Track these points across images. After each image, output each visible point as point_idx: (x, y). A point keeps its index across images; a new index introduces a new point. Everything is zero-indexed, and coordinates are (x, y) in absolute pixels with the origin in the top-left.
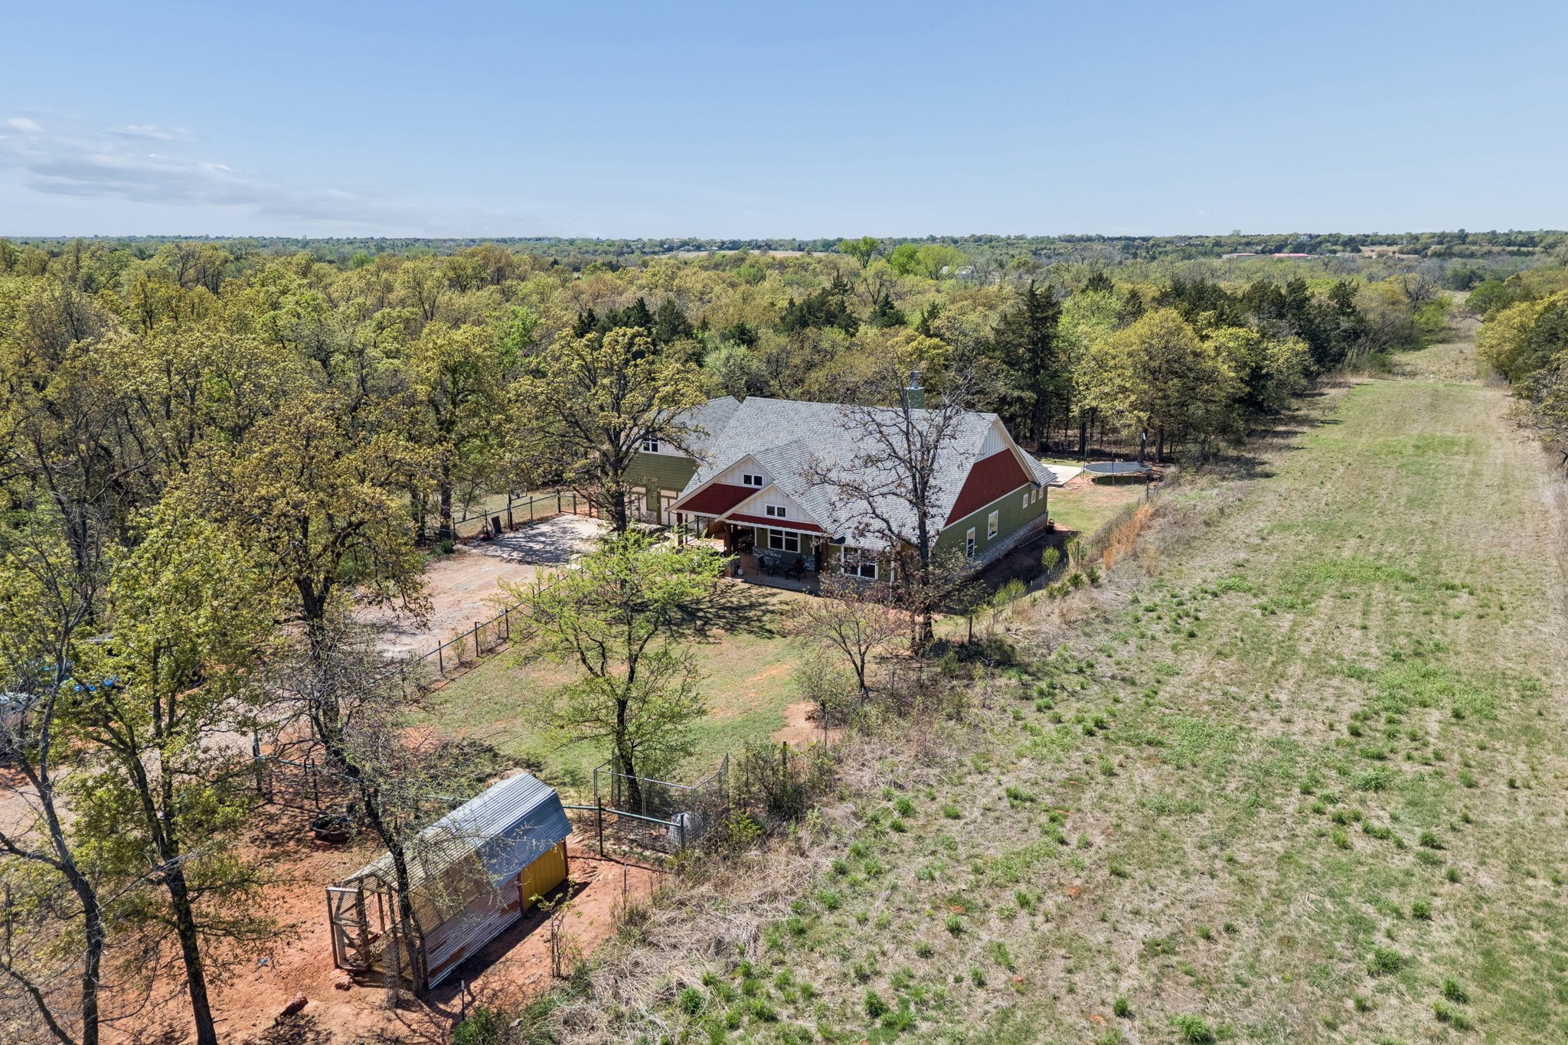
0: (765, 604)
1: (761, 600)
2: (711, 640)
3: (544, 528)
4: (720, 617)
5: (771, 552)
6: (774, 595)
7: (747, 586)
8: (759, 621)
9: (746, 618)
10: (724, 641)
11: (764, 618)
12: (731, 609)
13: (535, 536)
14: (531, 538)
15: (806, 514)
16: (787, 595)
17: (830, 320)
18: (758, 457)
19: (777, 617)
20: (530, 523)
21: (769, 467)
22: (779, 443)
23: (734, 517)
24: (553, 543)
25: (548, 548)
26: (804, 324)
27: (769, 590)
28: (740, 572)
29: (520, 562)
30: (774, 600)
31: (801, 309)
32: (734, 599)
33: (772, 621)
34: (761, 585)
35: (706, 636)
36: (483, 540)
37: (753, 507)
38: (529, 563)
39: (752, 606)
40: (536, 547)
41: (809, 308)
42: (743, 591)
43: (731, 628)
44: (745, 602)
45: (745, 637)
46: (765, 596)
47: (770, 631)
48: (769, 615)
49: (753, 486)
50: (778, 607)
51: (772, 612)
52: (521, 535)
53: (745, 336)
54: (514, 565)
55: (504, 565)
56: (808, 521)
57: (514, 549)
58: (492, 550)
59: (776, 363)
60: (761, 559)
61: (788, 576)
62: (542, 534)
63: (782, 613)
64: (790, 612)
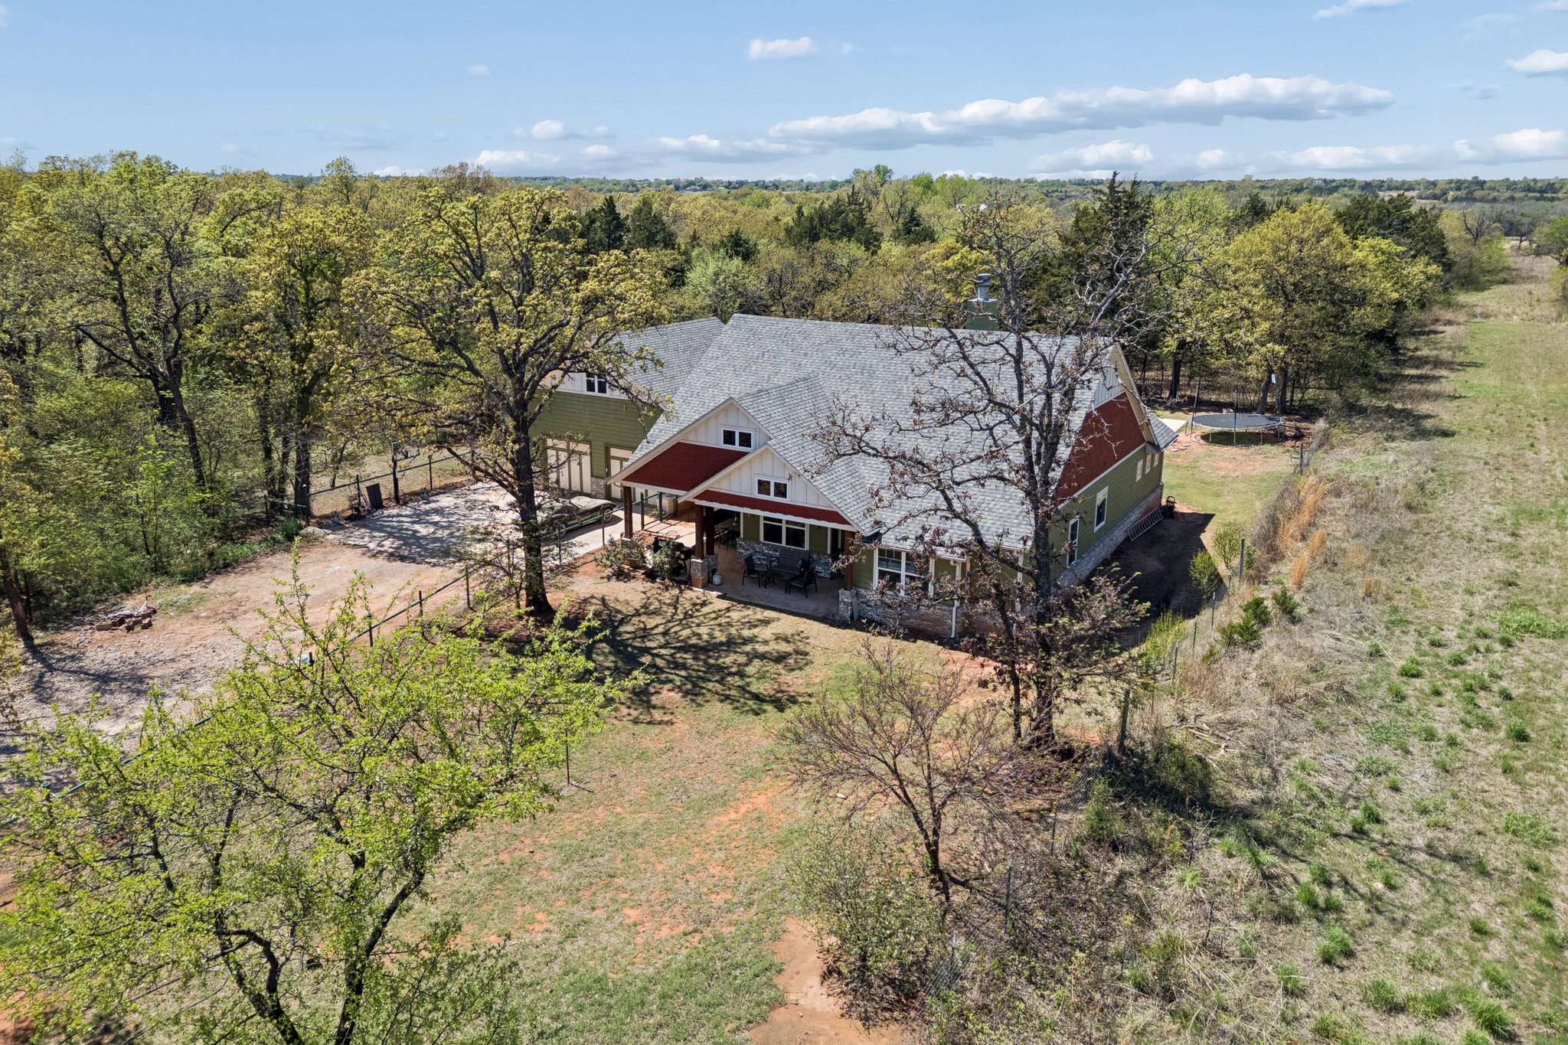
0: (751, 640)
1: (746, 633)
2: (657, 715)
3: (445, 501)
4: (678, 666)
5: (763, 550)
6: (766, 622)
7: (725, 604)
8: (741, 674)
9: (720, 669)
10: (679, 719)
11: (750, 670)
12: (697, 650)
13: (427, 513)
14: (419, 518)
15: (820, 495)
16: (786, 624)
17: (848, 232)
18: (746, 402)
19: (772, 668)
20: (425, 495)
21: (761, 418)
22: (778, 381)
23: (707, 495)
24: (450, 525)
25: (440, 534)
26: (815, 238)
27: (761, 614)
28: (716, 579)
29: (392, 556)
30: (765, 633)
31: (811, 219)
32: (703, 630)
33: (762, 677)
34: (747, 604)
35: (650, 706)
36: (350, 519)
37: (738, 480)
38: (403, 559)
39: (730, 644)
40: (423, 530)
41: (821, 219)
42: (718, 614)
43: (693, 691)
44: (721, 637)
45: (717, 709)
46: (752, 625)
47: (756, 697)
48: (757, 662)
49: (737, 447)
50: (774, 647)
51: (763, 657)
52: (407, 511)
53: (739, 247)
54: (381, 562)
55: (366, 560)
56: (821, 505)
57: (390, 535)
58: (359, 535)
59: (778, 282)
60: (749, 560)
61: (788, 588)
62: (438, 511)
63: (780, 658)
64: (792, 657)
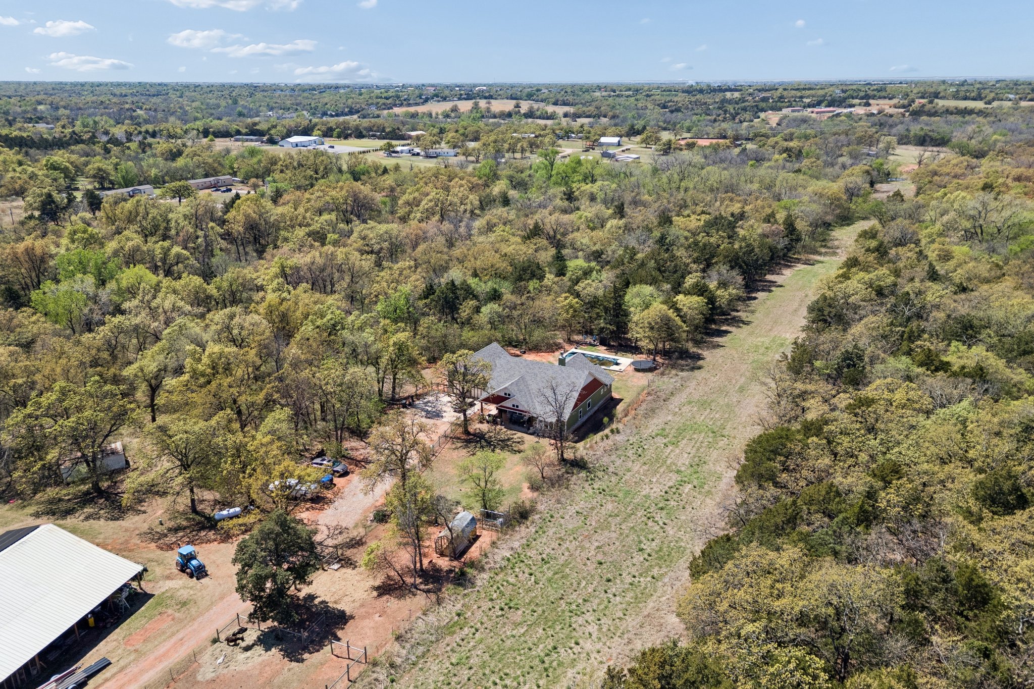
0: (513, 438)
1: (511, 436)
2: (496, 454)
3: (429, 398)
4: (499, 444)
7: (506, 429)
8: (511, 446)
9: (507, 445)
10: (500, 455)
12: (502, 441)
15: (525, 408)
16: (520, 434)
18: (509, 387)
21: (513, 391)
23: (501, 406)
25: (433, 409)
27: (514, 432)
28: (503, 423)
32: (502, 436)
33: (515, 446)
34: (510, 429)
36: (409, 405)
42: (505, 432)
43: (503, 449)
44: (506, 438)
47: (515, 451)
49: (507, 396)
50: (517, 440)
51: (515, 442)
52: (421, 402)
57: (422, 410)
61: (519, 426)
63: (519, 442)
64: (521, 442)
